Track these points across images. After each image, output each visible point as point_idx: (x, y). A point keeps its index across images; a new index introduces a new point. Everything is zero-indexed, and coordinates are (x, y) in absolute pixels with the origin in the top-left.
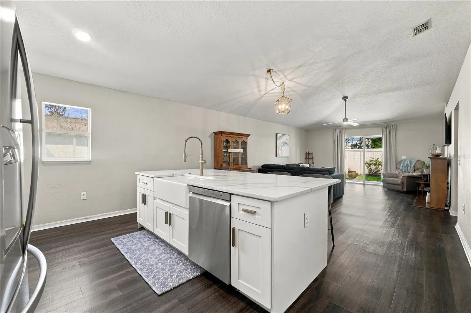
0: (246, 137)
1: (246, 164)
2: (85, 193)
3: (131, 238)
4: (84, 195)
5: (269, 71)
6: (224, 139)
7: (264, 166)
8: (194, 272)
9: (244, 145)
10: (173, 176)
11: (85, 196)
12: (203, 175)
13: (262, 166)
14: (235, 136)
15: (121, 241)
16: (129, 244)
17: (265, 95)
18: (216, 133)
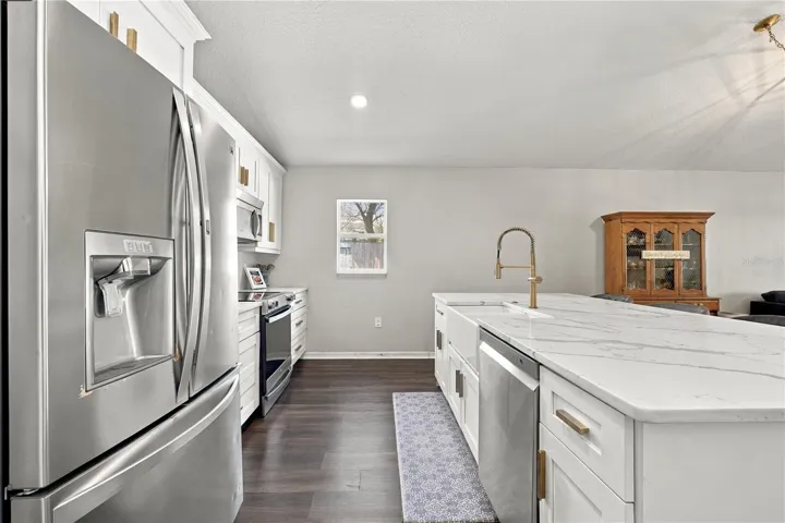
0: (701, 220)
1: (701, 287)
2: (380, 319)
3: (417, 401)
4: (378, 322)
5: (764, 24)
6: (628, 228)
7: (770, 297)
8: (484, 510)
9: (696, 241)
10: (483, 304)
11: (380, 323)
12: (535, 308)
13: (763, 295)
14: (661, 221)
15: (403, 401)
16: (410, 409)
17: (761, 100)
18: (607, 219)
